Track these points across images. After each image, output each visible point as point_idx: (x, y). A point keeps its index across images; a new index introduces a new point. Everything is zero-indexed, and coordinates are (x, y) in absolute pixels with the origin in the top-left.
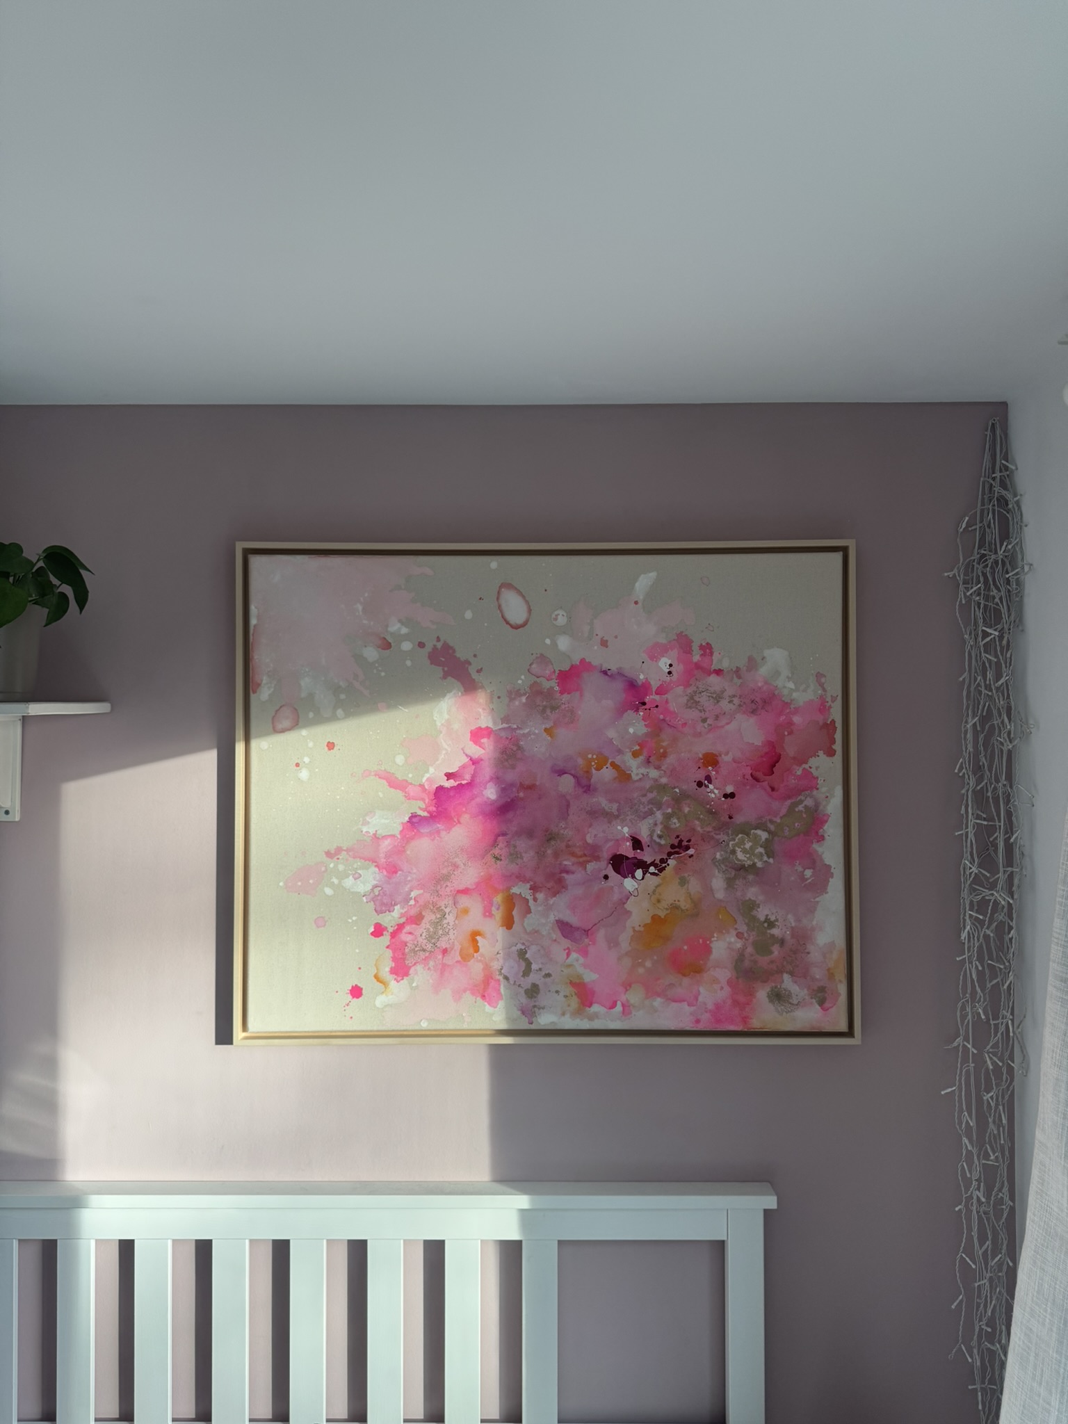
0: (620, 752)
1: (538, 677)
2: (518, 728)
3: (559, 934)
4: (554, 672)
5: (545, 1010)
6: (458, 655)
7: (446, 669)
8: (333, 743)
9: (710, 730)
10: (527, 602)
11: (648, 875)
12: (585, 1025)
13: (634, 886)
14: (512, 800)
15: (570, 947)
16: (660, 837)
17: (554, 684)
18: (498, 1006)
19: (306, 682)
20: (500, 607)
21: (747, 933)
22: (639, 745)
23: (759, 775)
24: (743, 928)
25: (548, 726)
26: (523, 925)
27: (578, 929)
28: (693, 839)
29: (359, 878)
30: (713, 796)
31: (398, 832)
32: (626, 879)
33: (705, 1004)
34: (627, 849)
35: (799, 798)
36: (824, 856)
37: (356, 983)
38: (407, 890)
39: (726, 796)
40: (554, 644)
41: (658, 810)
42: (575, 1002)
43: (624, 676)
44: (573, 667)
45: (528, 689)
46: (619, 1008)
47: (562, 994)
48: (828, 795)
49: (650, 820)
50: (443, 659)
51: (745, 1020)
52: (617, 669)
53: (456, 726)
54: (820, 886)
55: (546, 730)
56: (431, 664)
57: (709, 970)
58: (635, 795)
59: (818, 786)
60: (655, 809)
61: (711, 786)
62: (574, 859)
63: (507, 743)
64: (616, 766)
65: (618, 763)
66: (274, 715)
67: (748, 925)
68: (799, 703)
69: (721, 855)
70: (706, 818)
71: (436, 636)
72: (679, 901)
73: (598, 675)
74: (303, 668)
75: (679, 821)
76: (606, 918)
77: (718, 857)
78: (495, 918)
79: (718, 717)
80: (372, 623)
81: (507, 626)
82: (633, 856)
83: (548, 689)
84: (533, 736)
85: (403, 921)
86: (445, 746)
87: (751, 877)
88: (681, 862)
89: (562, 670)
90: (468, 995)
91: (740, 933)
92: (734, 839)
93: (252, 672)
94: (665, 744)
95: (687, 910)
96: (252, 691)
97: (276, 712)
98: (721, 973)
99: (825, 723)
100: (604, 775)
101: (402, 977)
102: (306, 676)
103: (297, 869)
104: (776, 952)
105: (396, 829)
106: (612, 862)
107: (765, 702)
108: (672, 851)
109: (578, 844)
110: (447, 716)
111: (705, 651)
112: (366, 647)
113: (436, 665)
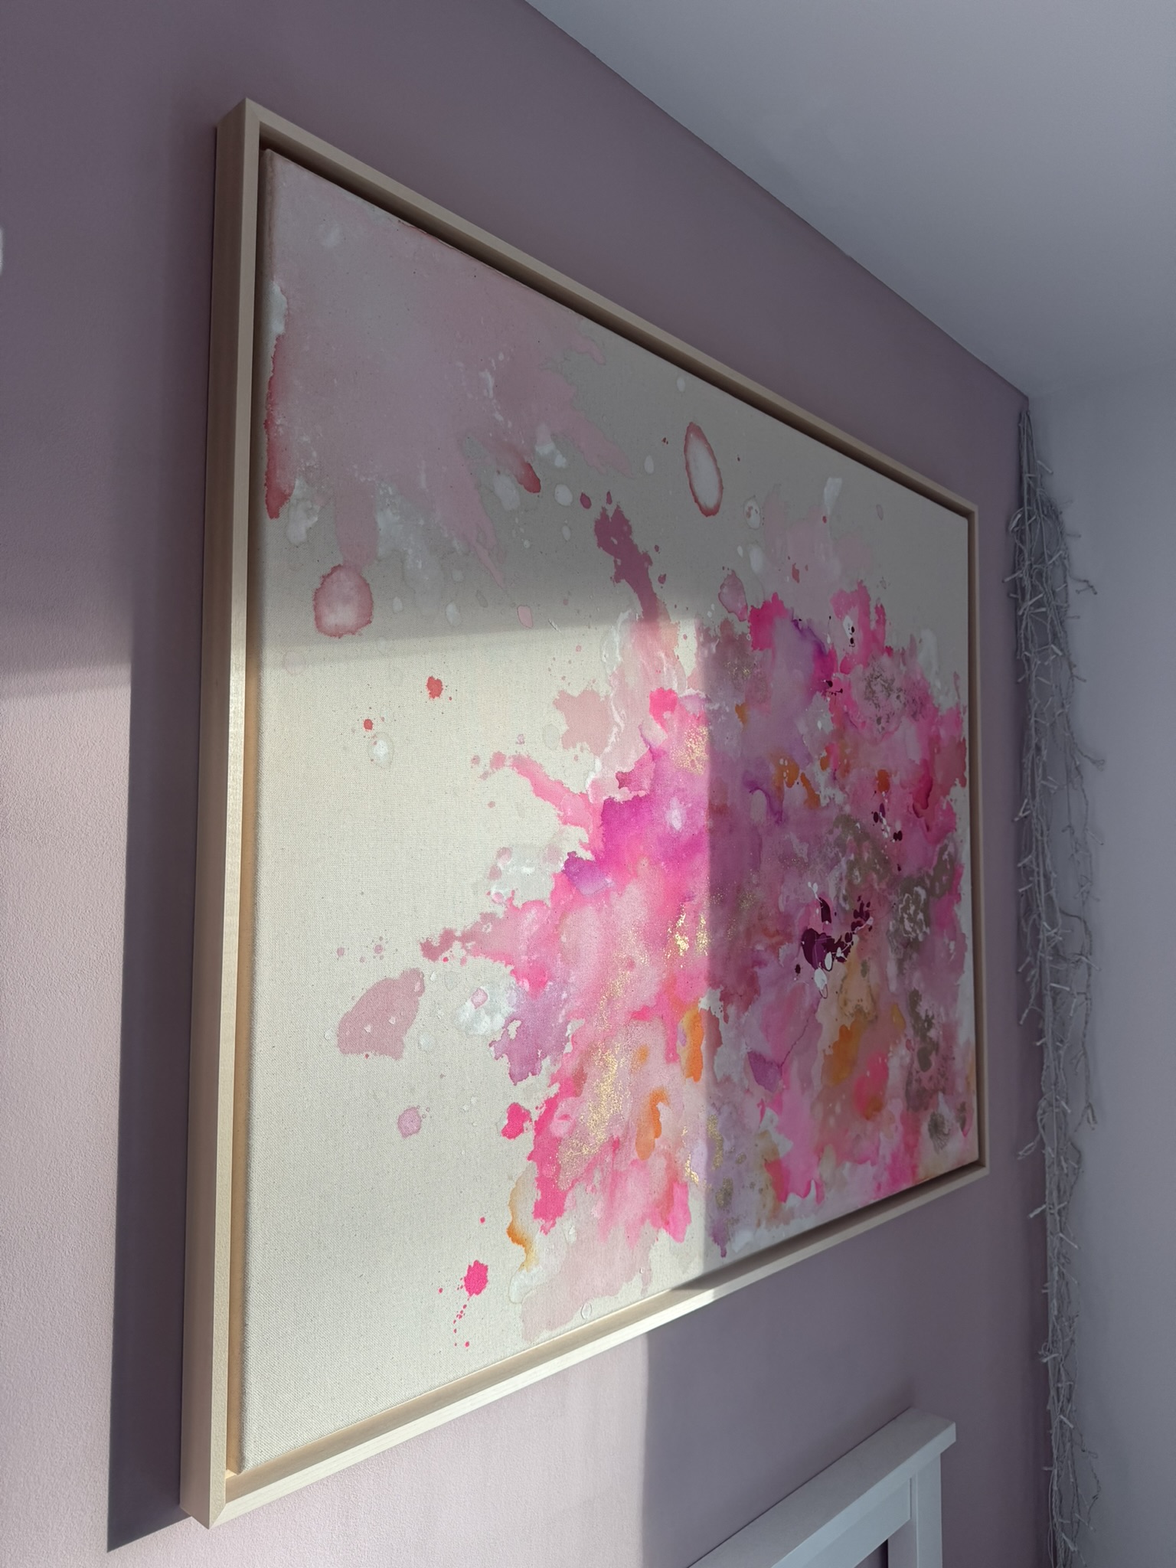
0: (811, 758)
1: (729, 612)
2: (707, 699)
3: (752, 1077)
4: (746, 607)
5: (740, 1225)
6: (635, 538)
7: (619, 562)
8: (439, 681)
9: (884, 737)
10: (718, 472)
11: (836, 962)
12: (784, 1233)
13: (823, 980)
14: (700, 833)
15: (764, 1098)
16: (845, 899)
17: (746, 629)
18: (686, 1238)
19: (386, 520)
20: (688, 466)
21: (914, 1040)
22: (827, 749)
23: (919, 808)
25: (740, 703)
26: (712, 1068)
27: (771, 1064)
28: (872, 902)
29: (484, 1002)
30: (886, 835)
31: (549, 896)
32: (817, 970)
33: (884, 1157)
34: (817, 924)
35: (945, 842)
36: (960, 922)
37: (476, 1258)
38: (561, 1021)
39: (896, 836)
40: (747, 558)
41: (843, 856)
42: (770, 1198)
43: (815, 636)
44: (766, 605)
45: (718, 630)
46: (813, 1192)
47: (757, 1188)
48: (960, 839)
49: (837, 872)
50: (616, 542)
51: (913, 1171)
52: (807, 621)
53: (632, 680)
54: (959, 964)
55: (738, 708)
56: (599, 545)
57: (886, 1104)
58: (823, 831)
59: (954, 828)
60: (840, 855)
62: (766, 941)
63: (694, 724)
64: (806, 782)
65: (808, 776)
66: (319, 586)
67: (914, 1026)
68: (943, 711)
69: (893, 925)
70: (881, 870)
71: (607, 492)
72: (862, 1000)
73: (790, 625)
74: (383, 485)
75: (860, 873)
76: (799, 1039)
77: (891, 928)
78: (680, 1061)
79: (889, 718)
80: (510, 424)
81: (696, 505)
82: (822, 932)
83: (740, 635)
84: (723, 718)
85: (555, 1092)
86: (618, 719)
87: (915, 956)
88: (862, 939)
89: (755, 606)
90: (648, 1227)
91: (908, 1041)
92: (902, 900)
93: (269, 460)
94: (848, 751)
95: (869, 1013)
96: (268, 508)
97: (324, 581)
98: (895, 1106)
99: (960, 741)
100: (795, 795)
101: (554, 1219)
102: (388, 505)
103: (365, 991)
104: (933, 1064)
105: (543, 887)
106: (803, 943)
107: (921, 703)
108: (856, 920)
109: (770, 914)
110: (620, 659)
111: (879, 617)
112: (499, 472)
113: (605, 549)
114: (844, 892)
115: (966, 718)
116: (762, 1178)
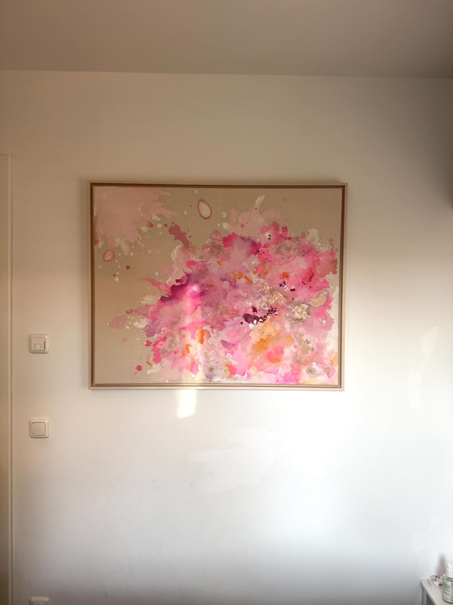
0: (248, 271)
1: (214, 240)
2: (206, 261)
4: (221, 238)
5: (216, 376)
6: (181, 230)
7: (176, 236)
8: (129, 266)
9: (285, 263)
10: (210, 208)
11: (259, 322)
12: (232, 382)
13: (253, 326)
14: (204, 291)
15: (227, 351)
16: (264, 307)
17: (221, 243)
18: (197, 375)
19: (117, 241)
20: (199, 210)
21: (298, 345)
22: (256, 269)
23: (305, 282)
24: (296, 343)
25: (218, 261)
26: (207, 342)
27: (230, 344)
28: (277, 308)
29: (140, 322)
30: (286, 290)
31: (156, 304)
32: (250, 324)
33: (281, 374)
34: (250, 312)
35: (321, 291)
36: (330, 315)
37: (139, 365)
38: (160, 327)
39: (291, 290)
40: (222, 226)
41: (264, 296)
42: (228, 373)
43: (251, 240)
44: (229, 236)
45: (210, 245)
46: (246, 375)
47: (223, 370)
48: (333, 290)
49: (260, 300)
50: (175, 232)
51: (297, 380)
52: (248, 237)
53: (180, 260)
54: (328, 327)
55: (218, 262)
56: (170, 234)
57: (283, 360)
58: (254, 289)
59: (329, 286)
60: (262, 295)
61: (285, 286)
62: (228, 316)
63: (202, 267)
64: (246, 278)
65: (247, 276)
67: (299, 342)
68: (322, 252)
71: (172, 222)
72: (271, 333)
73: (240, 239)
74: (116, 235)
75: (271, 300)
76: (241, 339)
77: (288, 315)
78: (196, 339)
79: (289, 257)
80: (145, 216)
81: (202, 218)
82: (253, 315)
83: (219, 245)
84: (212, 265)
85: (158, 340)
86: (176, 268)
87: (301, 323)
88: (272, 317)
89: (225, 237)
91: (296, 346)
92: (294, 308)
93: (95, 236)
94: (267, 268)
95: (274, 336)
96: (95, 244)
97: (105, 253)
98: (288, 362)
100: (241, 281)
101: (158, 362)
102: (117, 238)
103: (114, 318)
104: (310, 353)
105: (155, 302)
106: (244, 317)
107: (309, 251)
108: (269, 312)
109: (230, 310)
110: (176, 256)
112: (142, 226)
113: (172, 234)
116: (225, 368)
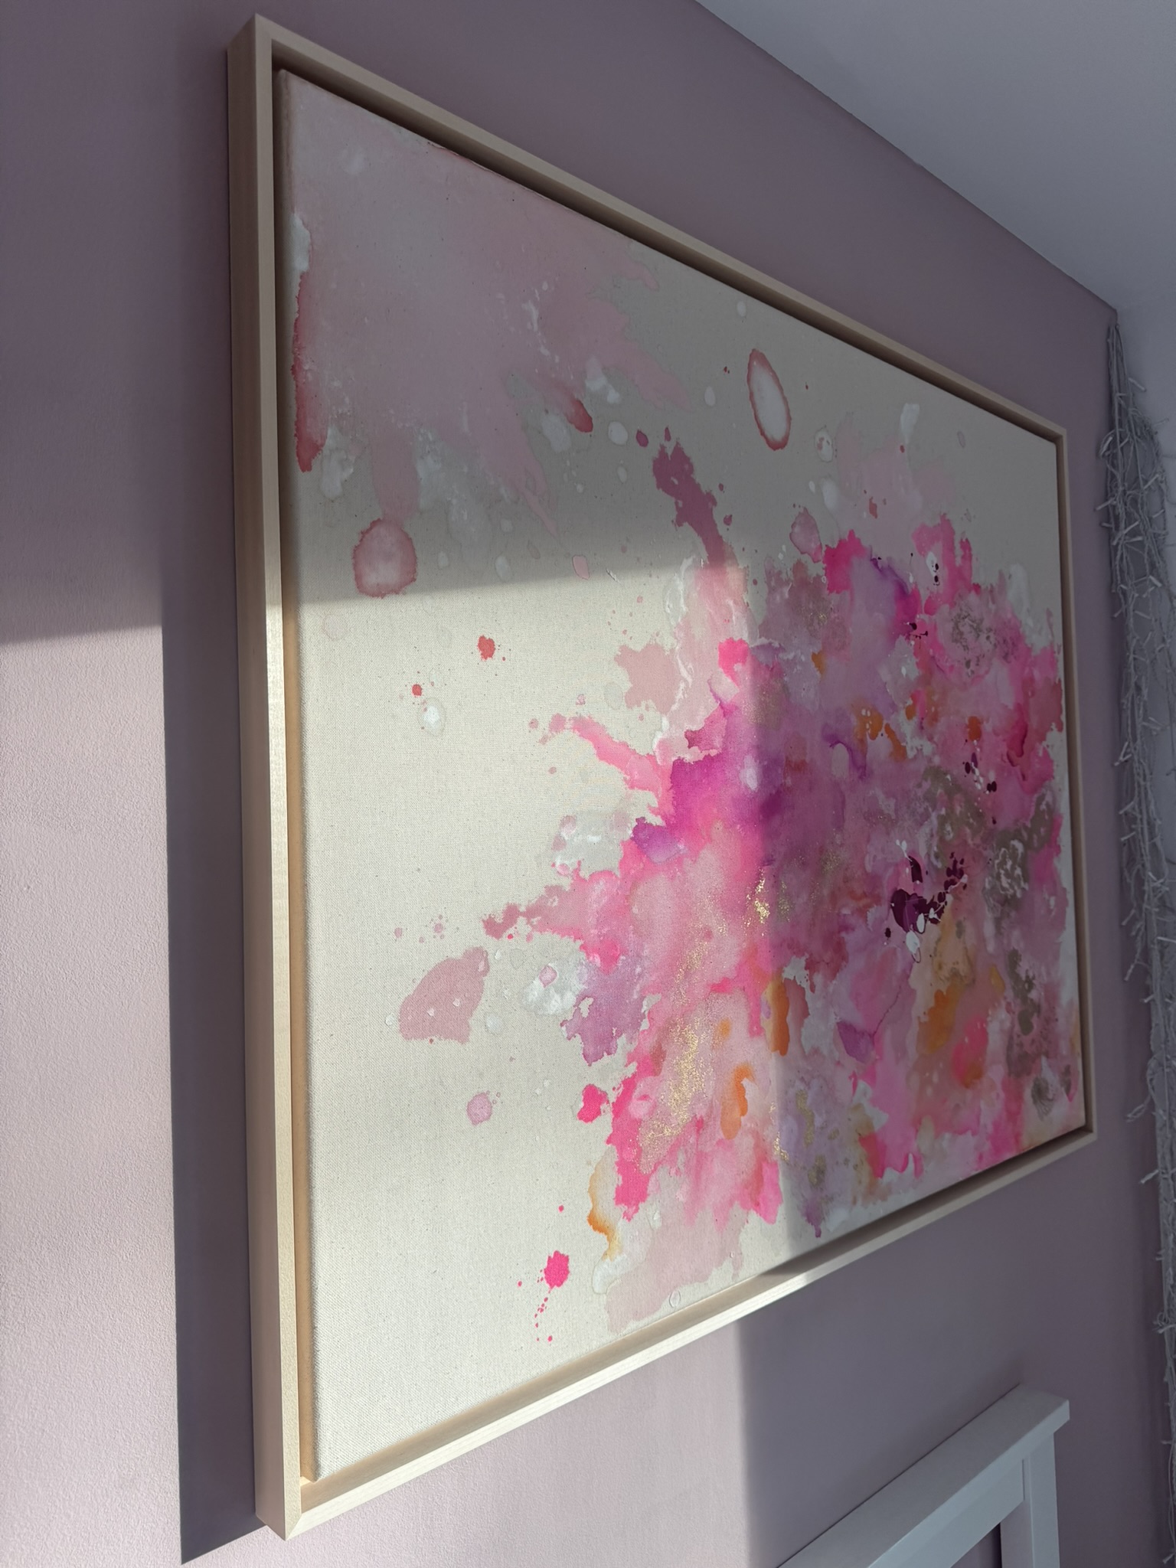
0: (895, 707)
1: (802, 553)
2: (781, 649)
3: (843, 1049)
4: (821, 547)
5: (834, 1203)
6: (697, 477)
7: (680, 504)
8: (491, 640)
9: (973, 681)
10: (785, 399)
11: (929, 923)
12: (880, 1210)
13: (916, 944)
14: (778, 792)
15: (856, 1071)
16: (937, 857)
17: (821, 570)
18: (778, 1219)
19: (427, 468)
20: (752, 397)
21: (1014, 1002)
22: (913, 697)
23: (1014, 756)
25: (816, 650)
26: (800, 1041)
27: (863, 1034)
28: (966, 859)
29: (553, 979)
30: (979, 787)
31: (617, 866)
32: (908, 934)
33: (986, 1126)
34: (906, 882)
35: (1042, 791)
36: (1060, 876)
37: (556, 1249)
38: (635, 996)
39: (990, 787)
40: (820, 494)
41: (933, 811)
42: (866, 1174)
43: (896, 576)
44: (841, 543)
45: (790, 573)
46: (911, 1166)
47: (851, 1164)
48: (1060, 786)
49: (927, 828)
50: (676, 482)
51: (1017, 1139)
52: (887, 559)
53: (699, 631)
54: (1060, 920)
55: (814, 657)
56: (658, 486)
57: (986, 1070)
58: (911, 784)
59: (1054, 774)
60: (930, 809)
62: (853, 904)
63: (767, 676)
64: (890, 733)
65: (893, 727)
66: (358, 543)
67: (1014, 988)
68: (1037, 651)
69: (990, 882)
70: (975, 823)
71: (664, 428)
72: (958, 963)
73: (867, 565)
74: (422, 431)
75: (952, 829)
76: (891, 1007)
77: (987, 886)
78: (765, 1035)
79: (978, 660)
80: (557, 359)
81: (762, 438)
82: (913, 892)
83: (814, 578)
84: (799, 668)
85: (633, 1071)
86: (684, 673)
87: (1013, 914)
88: (957, 898)
89: (830, 545)
90: (737, 1210)
91: (1009, 1004)
92: (998, 855)
93: (298, 408)
94: (935, 698)
95: (965, 977)
96: (299, 461)
97: (363, 537)
98: (996, 1072)
99: (1055, 683)
100: (879, 747)
101: (637, 1205)
102: (429, 452)
103: (426, 973)
104: (1035, 1026)
105: (612, 858)
106: (893, 905)
107: (1013, 643)
108: (949, 879)
109: (856, 876)
110: (684, 609)
111: (965, 552)
112: (547, 412)
113: (667, 491)
114: (935, 849)
115: (1060, 657)
116: (857, 1153)
